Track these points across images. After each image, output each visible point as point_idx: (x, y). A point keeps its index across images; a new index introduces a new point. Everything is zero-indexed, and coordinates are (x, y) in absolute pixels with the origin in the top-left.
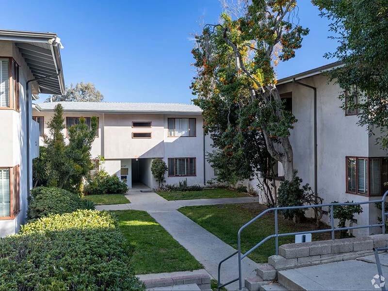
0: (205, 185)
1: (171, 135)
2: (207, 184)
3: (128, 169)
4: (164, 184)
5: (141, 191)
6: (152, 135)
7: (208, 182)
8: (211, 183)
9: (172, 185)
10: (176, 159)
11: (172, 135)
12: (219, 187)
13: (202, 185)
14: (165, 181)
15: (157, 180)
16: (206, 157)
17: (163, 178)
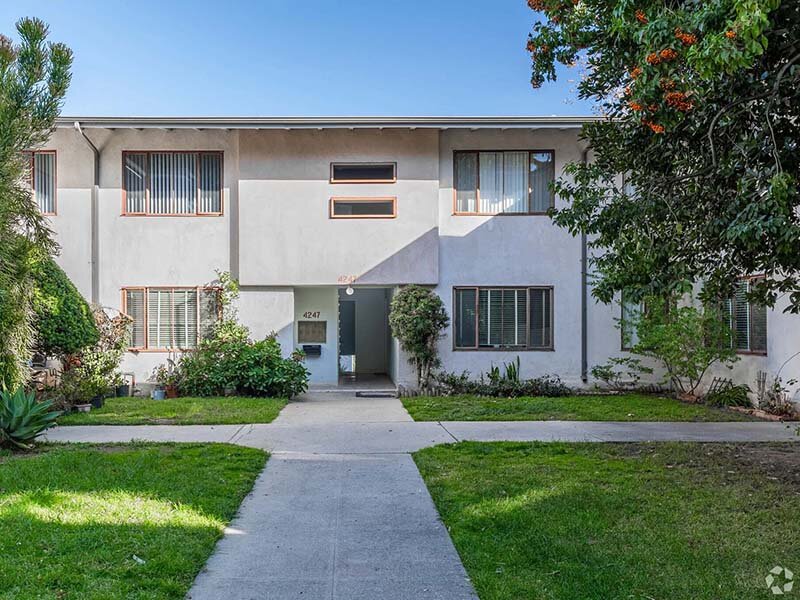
0: (585, 381)
1: (465, 208)
2: (591, 379)
3: (324, 323)
4: (436, 372)
5: (358, 395)
6: (398, 208)
7: (594, 372)
8: (606, 376)
9: (458, 375)
10: (483, 291)
11: (471, 209)
12: (636, 391)
13: (573, 381)
14: (438, 363)
15: (411, 360)
16: (589, 279)
17: (433, 352)
